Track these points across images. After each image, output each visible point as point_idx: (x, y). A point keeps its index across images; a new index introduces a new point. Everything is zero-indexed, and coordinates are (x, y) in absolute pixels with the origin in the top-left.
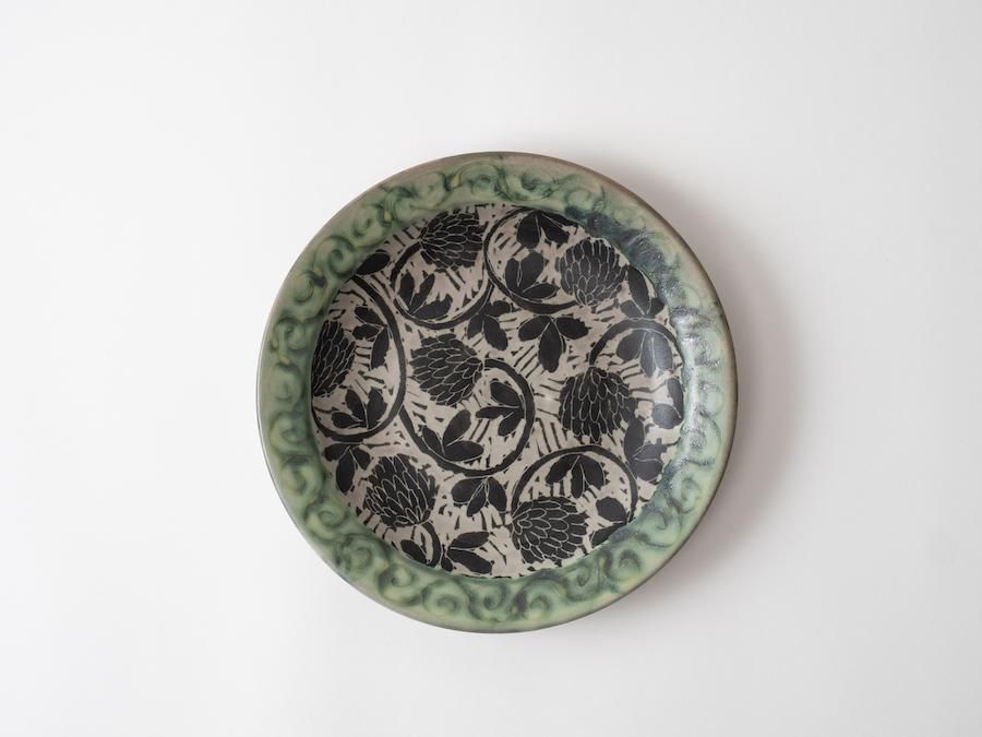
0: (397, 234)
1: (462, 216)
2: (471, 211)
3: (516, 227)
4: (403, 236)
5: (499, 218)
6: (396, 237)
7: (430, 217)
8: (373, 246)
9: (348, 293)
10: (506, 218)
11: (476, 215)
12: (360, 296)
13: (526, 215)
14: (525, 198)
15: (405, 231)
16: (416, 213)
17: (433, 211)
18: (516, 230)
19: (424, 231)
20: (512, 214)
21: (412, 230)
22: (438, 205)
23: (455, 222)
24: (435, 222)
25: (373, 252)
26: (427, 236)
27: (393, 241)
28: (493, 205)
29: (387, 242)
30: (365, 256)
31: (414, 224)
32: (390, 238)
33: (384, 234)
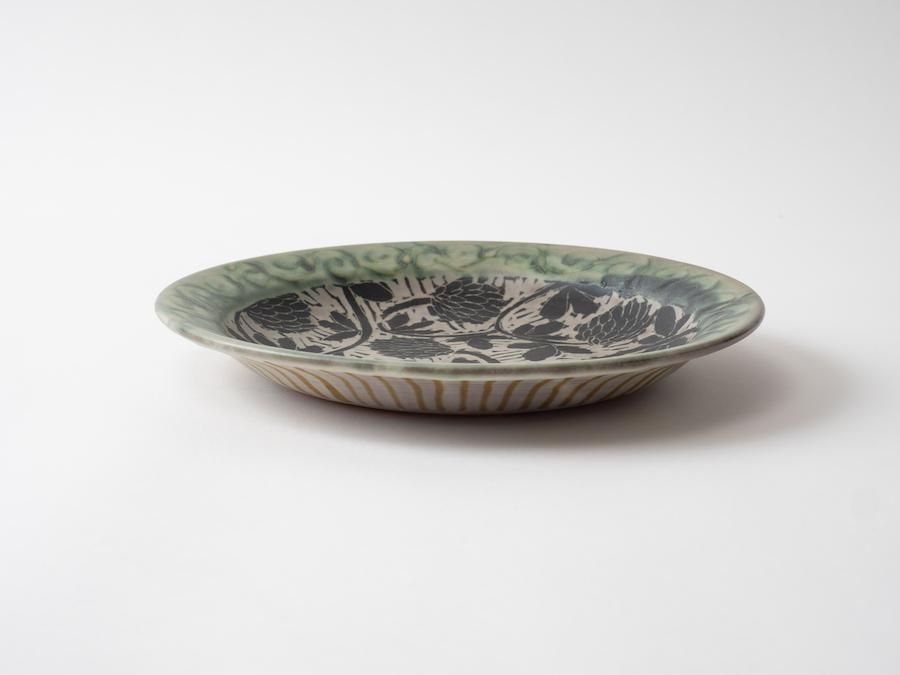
0: (409, 277)
1: (486, 288)
2: (499, 284)
3: (542, 304)
4: (414, 282)
5: (526, 295)
6: (407, 280)
7: (452, 278)
8: (379, 274)
9: (333, 297)
10: (534, 296)
11: (502, 290)
12: (344, 307)
13: (557, 292)
14: (561, 273)
15: (420, 280)
16: (437, 267)
17: (457, 271)
18: (542, 307)
19: (439, 290)
20: (542, 292)
21: (427, 283)
22: (465, 267)
23: (476, 292)
24: (455, 285)
25: (377, 281)
26: (442, 296)
27: (402, 283)
28: (524, 279)
29: (395, 281)
30: (367, 278)
31: (432, 277)
32: (400, 278)
33: (396, 271)
